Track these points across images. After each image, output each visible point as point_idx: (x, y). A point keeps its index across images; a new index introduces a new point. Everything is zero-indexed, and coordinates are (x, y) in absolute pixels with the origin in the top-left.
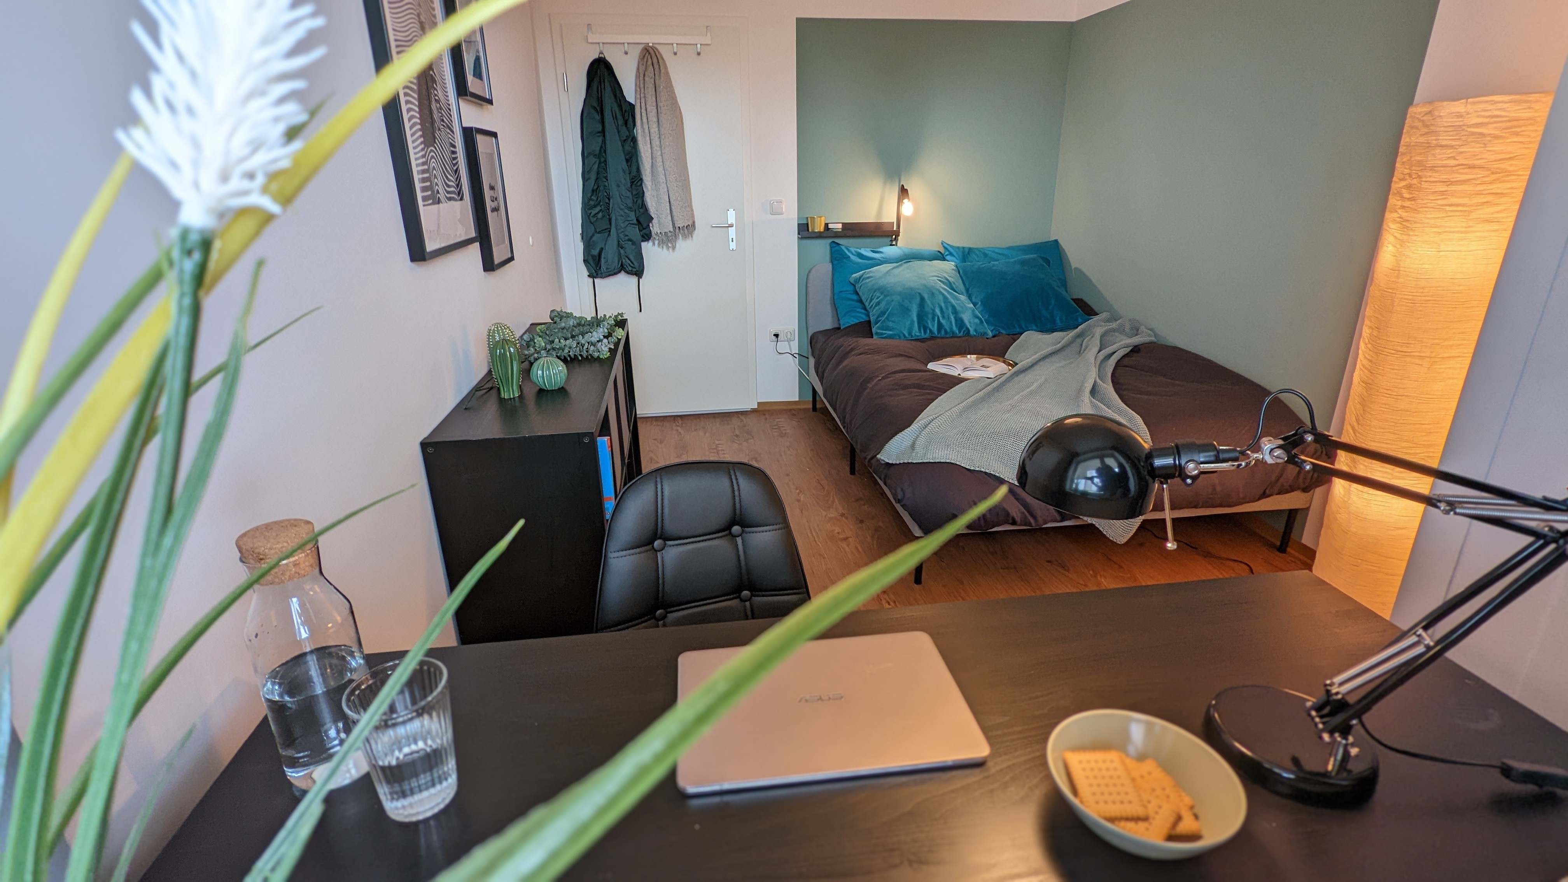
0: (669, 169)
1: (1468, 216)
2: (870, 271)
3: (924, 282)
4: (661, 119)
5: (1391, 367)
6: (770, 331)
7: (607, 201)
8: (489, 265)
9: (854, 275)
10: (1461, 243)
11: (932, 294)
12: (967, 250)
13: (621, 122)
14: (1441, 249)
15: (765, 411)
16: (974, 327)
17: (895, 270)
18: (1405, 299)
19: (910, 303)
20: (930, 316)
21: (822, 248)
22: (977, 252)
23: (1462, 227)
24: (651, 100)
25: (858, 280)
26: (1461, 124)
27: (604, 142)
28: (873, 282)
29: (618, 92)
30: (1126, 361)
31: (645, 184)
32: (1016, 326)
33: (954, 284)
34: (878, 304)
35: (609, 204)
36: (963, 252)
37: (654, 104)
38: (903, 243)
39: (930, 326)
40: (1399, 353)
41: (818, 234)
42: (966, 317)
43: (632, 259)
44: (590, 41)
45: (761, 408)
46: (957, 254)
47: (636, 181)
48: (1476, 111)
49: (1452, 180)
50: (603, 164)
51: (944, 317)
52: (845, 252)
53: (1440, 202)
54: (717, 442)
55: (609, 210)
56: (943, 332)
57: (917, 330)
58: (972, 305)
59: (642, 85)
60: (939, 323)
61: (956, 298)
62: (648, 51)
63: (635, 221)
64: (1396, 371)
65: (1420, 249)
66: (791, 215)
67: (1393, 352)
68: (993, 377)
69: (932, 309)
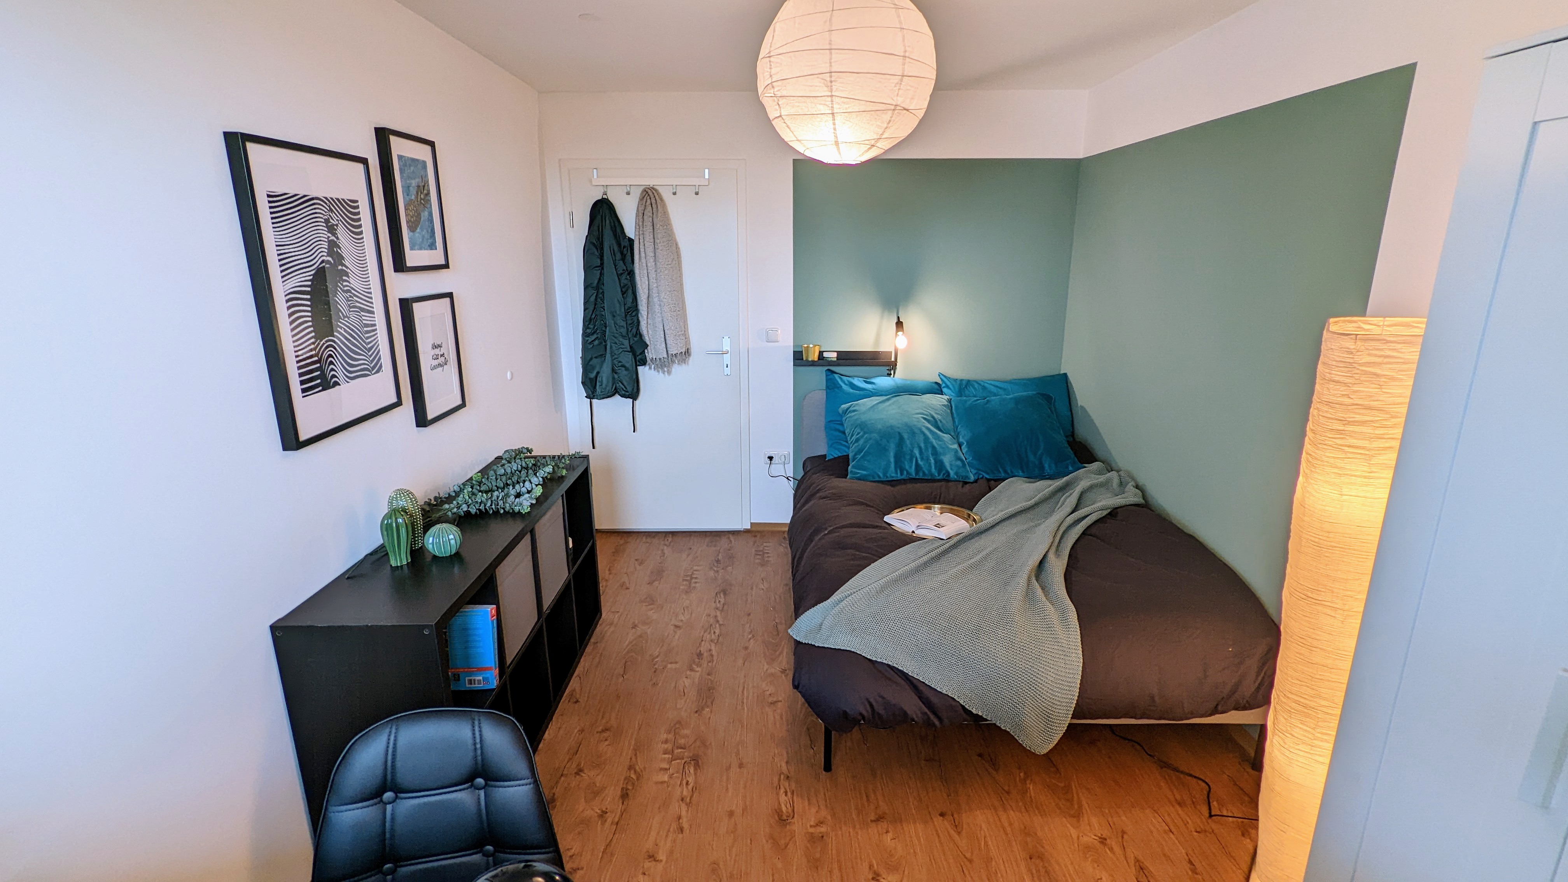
0: (664, 300)
1: (1370, 460)
2: (857, 404)
3: (906, 420)
4: (657, 254)
5: (1302, 613)
6: (764, 453)
7: (604, 329)
8: (422, 421)
9: (843, 406)
10: (1365, 488)
11: (913, 433)
12: (964, 383)
13: (618, 256)
14: (1344, 493)
15: (757, 532)
16: (955, 471)
17: (880, 405)
18: (1312, 541)
19: (888, 442)
20: (908, 457)
21: (818, 375)
22: (976, 385)
23: (1364, 471)
24: (649, 237)
25: (846, 411)
26: (1351, 361)
27: (601, 274)
28: (855, 418)
29: (618, 230)
30: (1094, 531)
31: (641, 314)
32: (1001, 470)
33: (941, 422)
34: (857, 440)
35: (605, 331)
36: (960, 385)
37: (652, 240)
38: (900, 375)
39: (907, 467)
40: (1310, 599)
41: (811, 363)
42: (947, 460)
43: (625, 384)
44: (594, 183)
45: (754, 529)
46: (954, 386)
47: (633, 310)
48: (1367, 349)
49: (1348, 419)
50: (601, 296)
51: (922, 459)
52: (837, 381)
53: (1339, 442)
54: (695, 568)
55: (605, 336)
56: (921, 474)
57: (894, 471)
58: (956, 446)
59: (641, 224)
60: (917, 465)
61: (938, 438)
62: (647, 192)
63: (629, 349)
64: (1307, 619)
65: (1322, 489)
66: (786, 342)
67: (1304, 597)
68: (945, 538)
69: (910, 450)
